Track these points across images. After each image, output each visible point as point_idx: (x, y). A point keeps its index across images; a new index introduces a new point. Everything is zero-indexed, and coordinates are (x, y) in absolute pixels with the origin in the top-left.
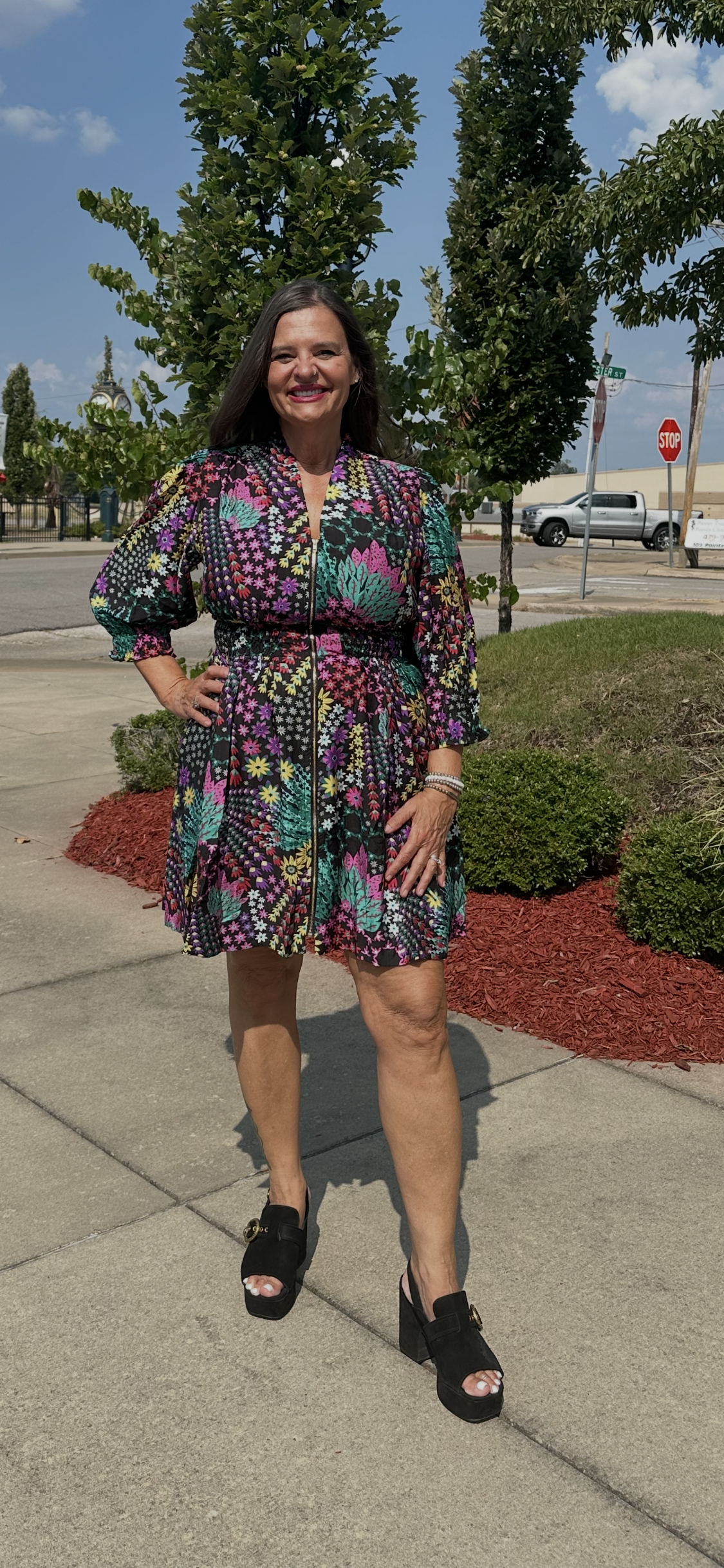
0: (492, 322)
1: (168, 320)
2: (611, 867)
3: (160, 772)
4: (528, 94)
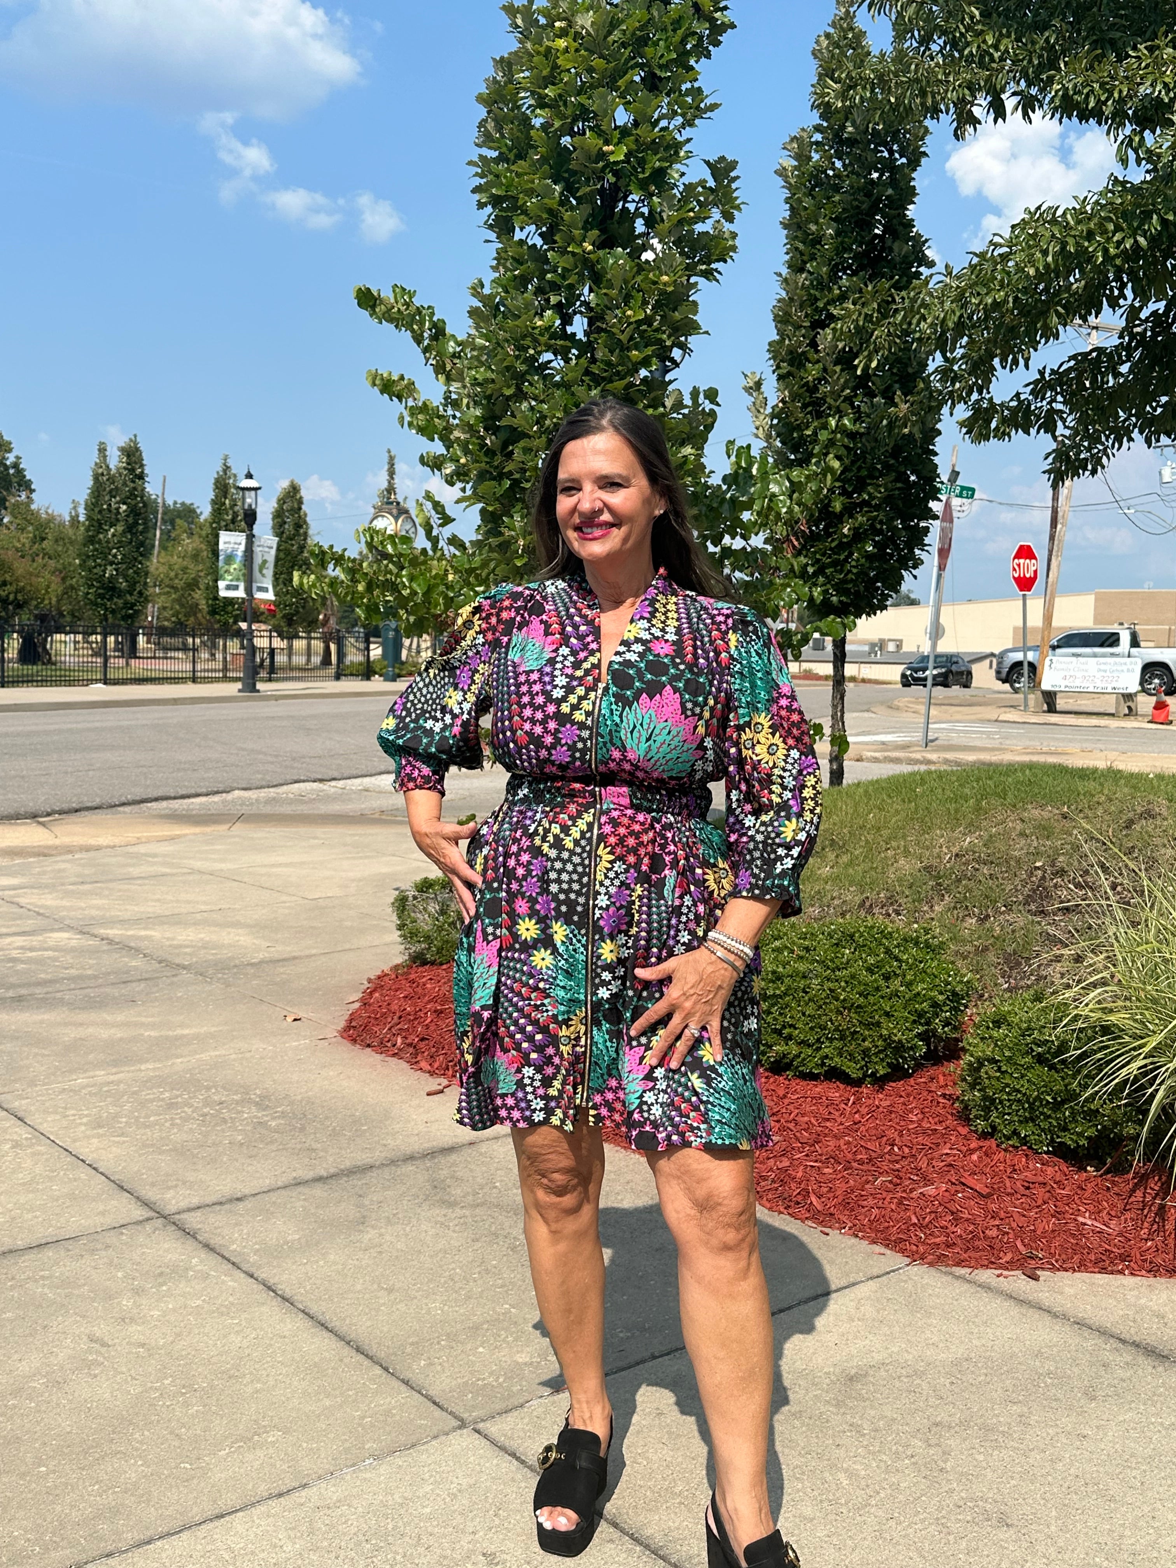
0: (823, 436)
1: (457, 434)
2: (953, 1051)
3: (447, 942)
4: (865, 177)
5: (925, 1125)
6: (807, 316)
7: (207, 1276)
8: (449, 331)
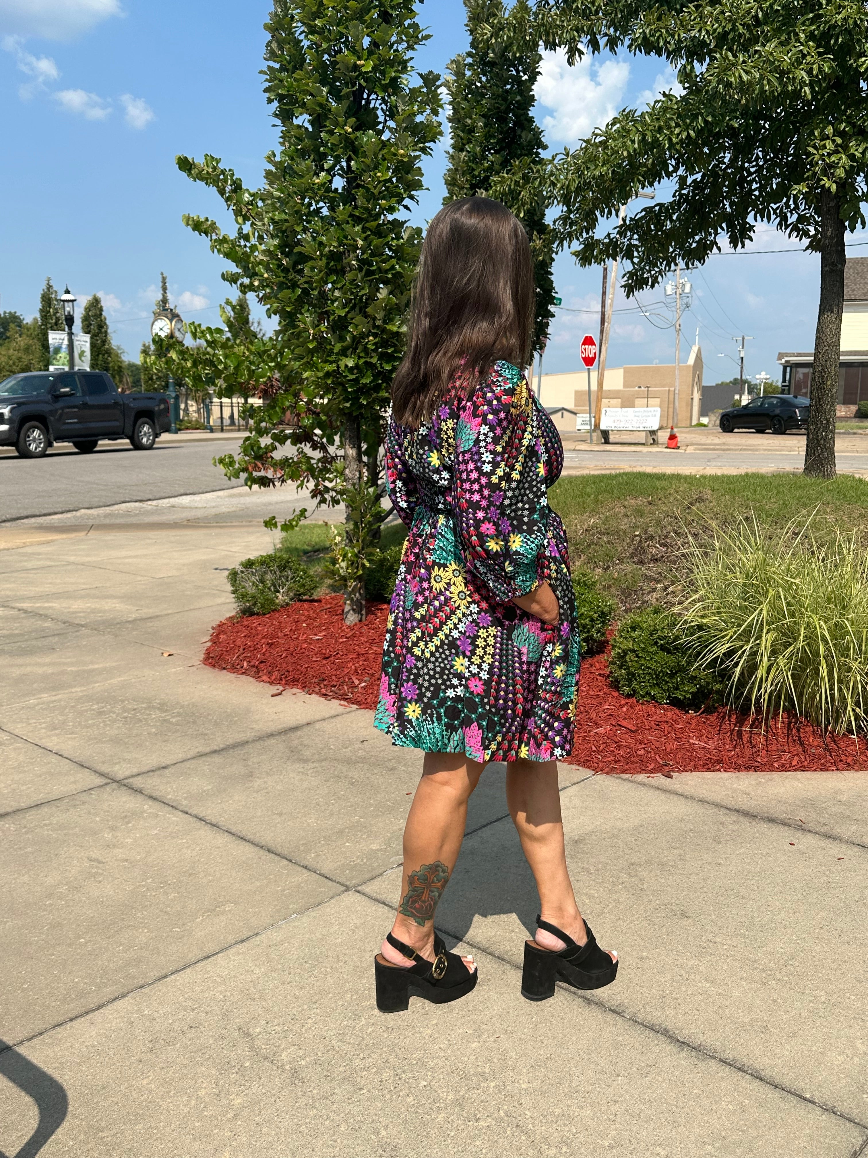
2: (604, 647)
3: (267, 600)
4: (502, 88)
5: (591, 693)
6: (467, 180)
7: (157, 816)
8: (244, 187)
